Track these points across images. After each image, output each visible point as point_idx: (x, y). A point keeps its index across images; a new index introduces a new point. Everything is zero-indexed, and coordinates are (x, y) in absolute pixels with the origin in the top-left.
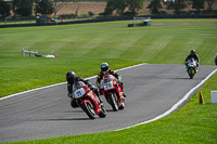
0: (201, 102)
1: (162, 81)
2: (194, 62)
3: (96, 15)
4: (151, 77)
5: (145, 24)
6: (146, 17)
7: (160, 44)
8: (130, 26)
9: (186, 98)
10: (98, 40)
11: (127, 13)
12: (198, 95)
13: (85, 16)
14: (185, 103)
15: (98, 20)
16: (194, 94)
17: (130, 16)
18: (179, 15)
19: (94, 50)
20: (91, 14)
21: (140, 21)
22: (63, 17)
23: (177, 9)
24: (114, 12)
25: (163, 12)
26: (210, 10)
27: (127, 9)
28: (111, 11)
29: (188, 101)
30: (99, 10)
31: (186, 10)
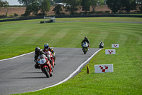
0: (88, 72)
3: (19, 16)
5: (51, 21)
6: (52, 16)
7: (61, 35)
8: (41, 22)
9: (78, 69)
10: (21, 32)
11: (40, 14)
12: (86, 68)
13: (12, 17)
14: (77, 73)
15: (20, 19)
16: (83, 67)
17: (41, 16)
18: (73, 15)
20: (16, 15)
21: (48, 20)
23: (72, 11)
24: (31, 13)
25: (63, 13)
26: (93, 12)
27: (39, 12)
28: (29, 13)
29: (80, 71)
30: (21, 12)
31: (78, 12)
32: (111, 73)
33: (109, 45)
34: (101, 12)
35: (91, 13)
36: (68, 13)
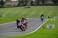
0: (44, 28)
1: (34, 22)
2: (43, 17)
4: (31, 21)
5: (29, 7)
6: (29, 5)
7: (33, 13)
8: (25, 8)
12: (43, 26)
13: (13, 5)
17: (25, 5)
18: (38, 5)
19: (16, 14)
20: (15, 5)
21: (28, 7)
22: (7, 6)
23: (37, 3)
24: (21, 4)
25: (34, 4)
26: (46, 4)
27: (24, 4)
28: (20, 4)
29: (41, 27)
30: (17, 4)
31: (40, 4)
32: (53, 28)
33: (53, 17)
34: (50, 4)
35: (45, 4)
36: (36, 4)
